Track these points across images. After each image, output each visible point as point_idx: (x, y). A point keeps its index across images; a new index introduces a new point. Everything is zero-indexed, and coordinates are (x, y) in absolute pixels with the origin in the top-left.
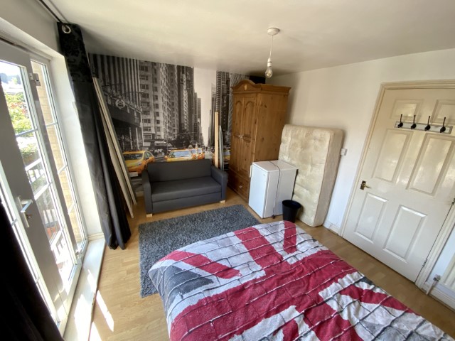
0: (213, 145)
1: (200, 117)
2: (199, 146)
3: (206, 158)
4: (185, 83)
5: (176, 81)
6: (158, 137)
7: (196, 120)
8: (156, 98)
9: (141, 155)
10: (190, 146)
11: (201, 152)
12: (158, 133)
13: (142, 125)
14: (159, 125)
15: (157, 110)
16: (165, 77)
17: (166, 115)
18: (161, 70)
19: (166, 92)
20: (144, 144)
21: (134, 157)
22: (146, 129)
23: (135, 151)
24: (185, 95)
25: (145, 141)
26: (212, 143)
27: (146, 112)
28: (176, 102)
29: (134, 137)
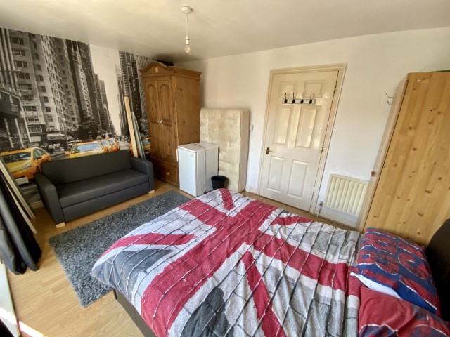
0: (128, 134)
1: (106, 102)
2: (110, 136)
3: (121, 149)
4: (80, 62)
5: (67, 59)
6: (51, 129)
7: (101, 105)
8: (41, 78)
9: (28, 154)
10: (99, 137)
11: (114, 143)
12: (50, 124)
13: (23, 114)
14: (49, 113)
15: (44, 95)
16: (50, 52)
17: (59, 100)
18: (43, 44)
19: (54, 72)
20: (31, 139)
21: (18, 158)
22: (31, 119)
23: (19, 149)
24: (82, 77)
25: (31, 135)
26: (126, 132)
27: (27, 97)
28: (71, 85)
29: (13, 131)
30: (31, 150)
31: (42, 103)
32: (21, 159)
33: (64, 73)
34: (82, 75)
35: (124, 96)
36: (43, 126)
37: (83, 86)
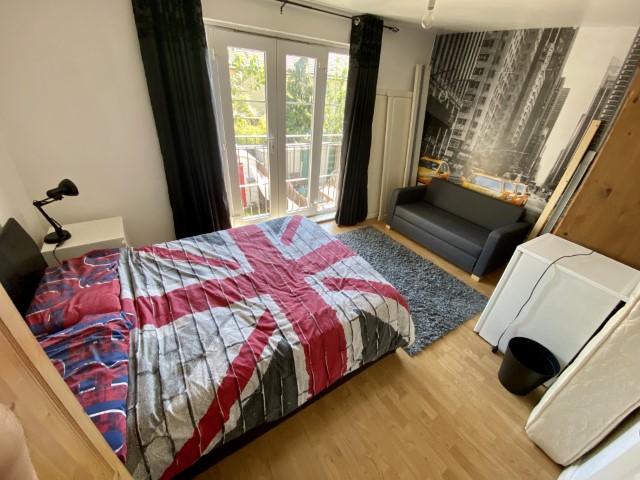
1: (551, 126)
2: (523, 180)
4: (547, 60)
5: (532, 59)
6: (465, 148)
7: (540, 128)
8: (487, 87)
9: (437, 166)
10: (508, 174)
11: (523, 192)
12: (468, 141)
13: (453, 128)
14: (473, 130)
15: (480, 107)
16: (514, 52)
17: (491, 115)
18: (513, 41)
19: (505, 79)
20: (446, 153)
21: (429, 166)
22: (456, 133)
23: (434, 157)
24: (537, 82)
25: (449, 149)
27: (465, 110)
28: (515, 95)
29: (440, 141)
30: (441, 162)
31: (474, 117)
32: (431, 168)
33: (516, 80)
34: (539, 80)
35: (596, 118)
36: (462, 142)
37: (531, 97)
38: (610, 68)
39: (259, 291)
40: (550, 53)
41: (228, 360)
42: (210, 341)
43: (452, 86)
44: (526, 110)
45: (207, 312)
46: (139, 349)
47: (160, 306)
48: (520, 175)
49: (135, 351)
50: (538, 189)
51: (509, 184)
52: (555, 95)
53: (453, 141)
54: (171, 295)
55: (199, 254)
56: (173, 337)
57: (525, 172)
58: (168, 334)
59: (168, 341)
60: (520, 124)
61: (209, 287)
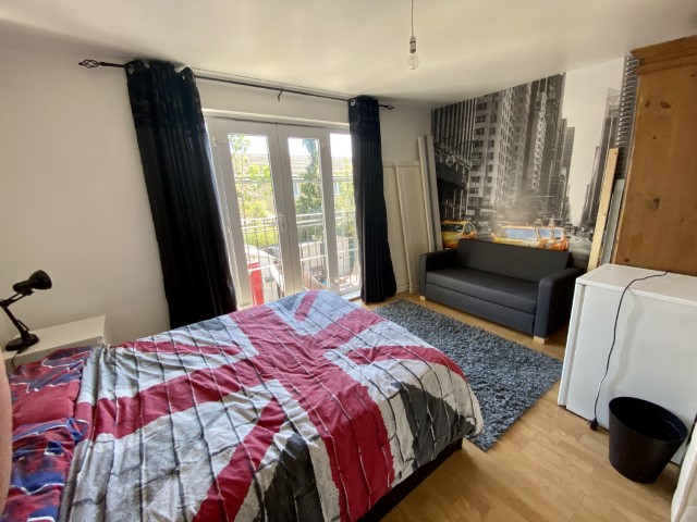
1: (567, 164)
2: (558, 223)
4: (543, 108)
6: (486, 203)
8: (492, 144)
9: (461, 227)
10: (539, 221)
11: (562, 236)
12: (487, 197)
13: (468, 186)
14: (489, 185)
15: (491, 163)
16: (509, 108)
17: (503, 167)
18: (505, 100)
19: (507, 132)
20: (468, 212)
21: (453, 229)
22: (473, 191)
23: (456, 220)
24: (539, 129)
25: (469, 208)
26: (589, 220)
27: (476, 168)
28: (522, 144)
29: (458, 202)
30: (464, 223)
31: (487, 172)
32: (455, 231)
33: (518, 131)
34: (541, 126)
35: (612, 147)
36: (481, 199)
37: (538, 143)
38: (608, 99)
39: (264, 376)
40: (544, 101)
41: (212, 473)
42: (189, 447)
43: (457, 149)
44: (537, 156)
45: (192, 410)
46: (84, 467)
47: (128, 409)
48: (552, 220)
49: (77, 471)
50: (577, 229)
51: (544, 231)
52: (562, 136)
53: (472, 200)
54: (145, 394)
55: (191, 343)
56: (138, 448)
57: (557, 215)
58: (130, 445)
59: (129, 455)
60: (535, 169)
61: (198, 378)
